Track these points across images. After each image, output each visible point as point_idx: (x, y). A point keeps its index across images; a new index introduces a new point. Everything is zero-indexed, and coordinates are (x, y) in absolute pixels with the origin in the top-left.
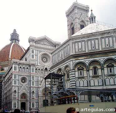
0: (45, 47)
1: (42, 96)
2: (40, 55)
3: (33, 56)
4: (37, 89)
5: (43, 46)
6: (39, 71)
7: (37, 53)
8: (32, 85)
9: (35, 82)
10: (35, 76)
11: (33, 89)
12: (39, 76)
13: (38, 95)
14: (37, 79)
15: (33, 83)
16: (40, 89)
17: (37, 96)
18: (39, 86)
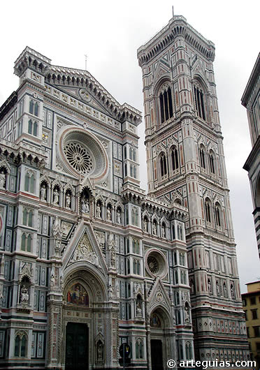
0: (84, 109)
1: (64, 307)
2: (61, 132)
3: (33, 126)
4: (44, 270)
5: (76, 105)
6: (56, 193)
7: (50, 122)
8: (23, 249)
9: (35, 236)
10: (36, 212)
11: (28, 266)
12: (57, 215)
13: (47, 297)
14: (46, 227)
15: (27, 239)
16: (57, 269)
17: (42, 303)
18: (56, 257)
